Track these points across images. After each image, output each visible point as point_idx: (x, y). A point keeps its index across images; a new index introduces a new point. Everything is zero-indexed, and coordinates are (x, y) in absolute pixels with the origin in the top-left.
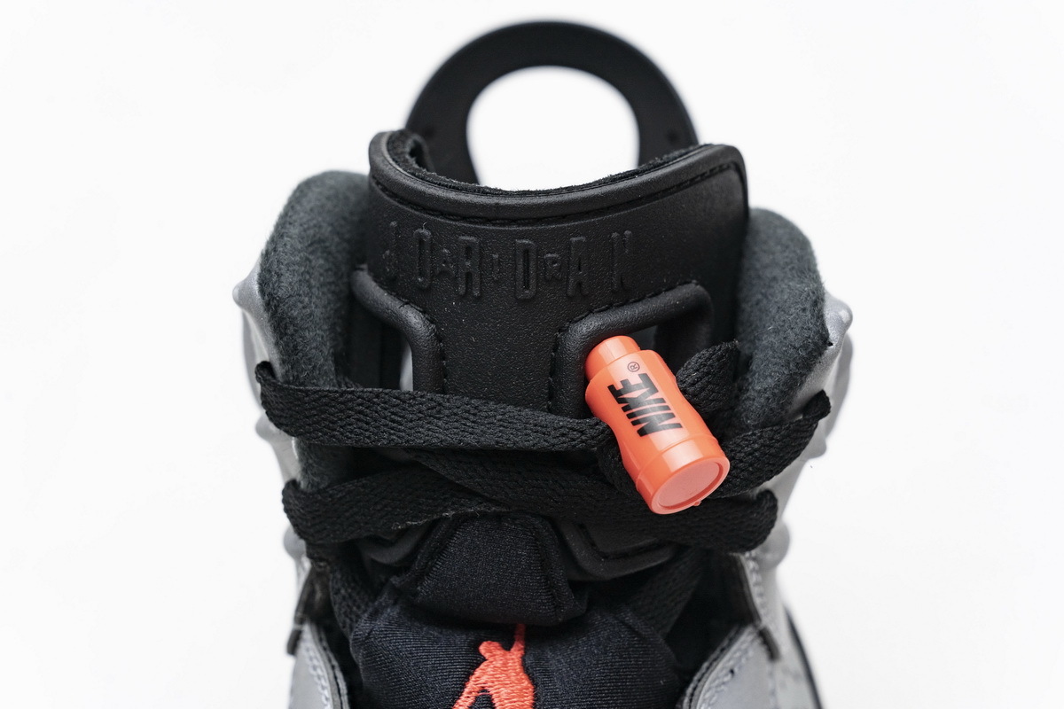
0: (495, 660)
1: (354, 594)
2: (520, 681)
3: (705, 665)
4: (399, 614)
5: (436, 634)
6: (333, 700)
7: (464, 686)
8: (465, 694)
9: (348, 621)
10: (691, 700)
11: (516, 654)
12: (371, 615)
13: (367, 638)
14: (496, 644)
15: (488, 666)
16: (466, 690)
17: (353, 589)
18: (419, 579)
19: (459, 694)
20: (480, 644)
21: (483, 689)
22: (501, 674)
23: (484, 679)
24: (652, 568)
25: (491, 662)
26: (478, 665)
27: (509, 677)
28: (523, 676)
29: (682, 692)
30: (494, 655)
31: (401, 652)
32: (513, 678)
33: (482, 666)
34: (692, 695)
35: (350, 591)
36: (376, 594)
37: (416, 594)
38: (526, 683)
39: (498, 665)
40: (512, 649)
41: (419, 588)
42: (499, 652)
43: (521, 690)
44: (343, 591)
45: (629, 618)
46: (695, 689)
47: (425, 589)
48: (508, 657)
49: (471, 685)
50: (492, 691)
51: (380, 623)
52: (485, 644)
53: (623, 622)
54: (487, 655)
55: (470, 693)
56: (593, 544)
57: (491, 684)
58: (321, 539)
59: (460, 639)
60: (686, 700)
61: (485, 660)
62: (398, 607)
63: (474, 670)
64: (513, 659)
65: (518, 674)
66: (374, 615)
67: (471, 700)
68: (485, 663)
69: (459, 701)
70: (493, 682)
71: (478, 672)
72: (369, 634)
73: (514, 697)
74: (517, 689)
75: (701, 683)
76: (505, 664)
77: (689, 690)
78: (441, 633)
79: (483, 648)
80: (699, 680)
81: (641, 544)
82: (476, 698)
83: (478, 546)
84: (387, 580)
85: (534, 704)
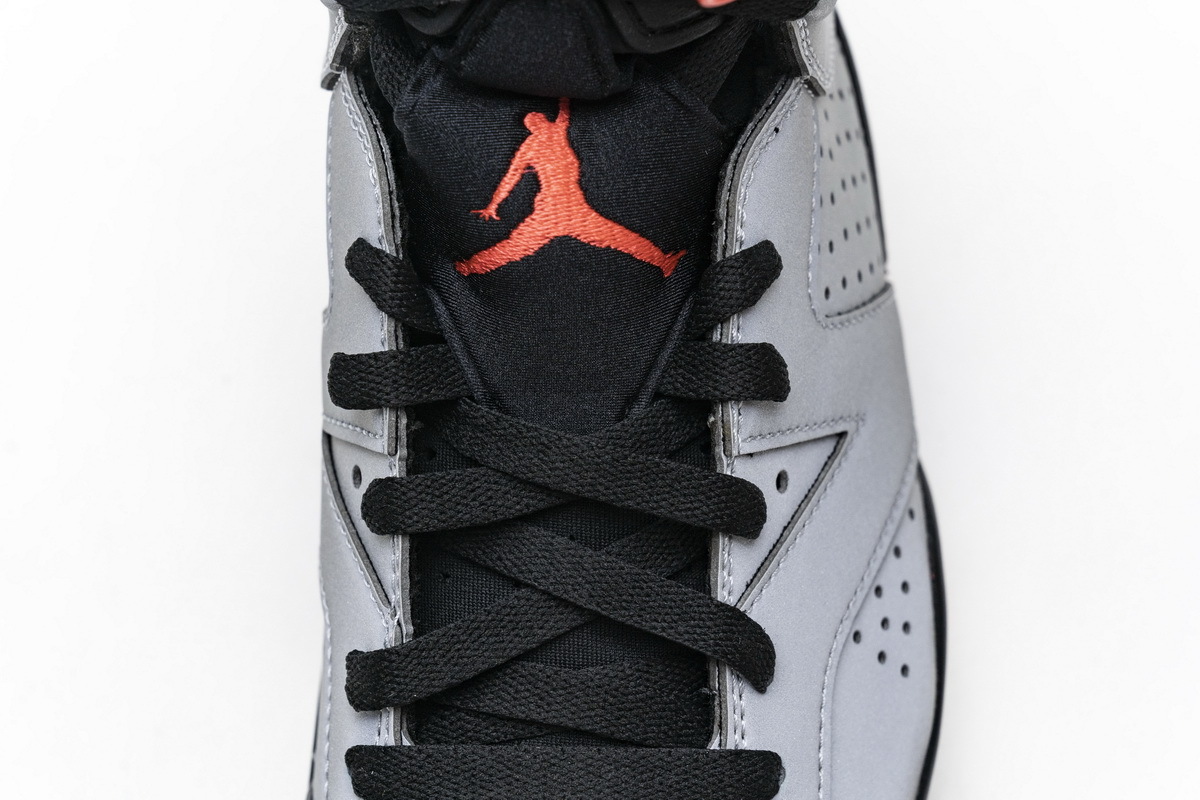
0: (540, 134)
1: (395, 59)
2: (565, 156)
3: (750, 125)
4: (442, 85)
5: (480, 106)
6: (378, 165)
7: (509, 163)
8: (511, 171)
9: (389, 87)
10: (735, 167)
11: (561, 125)
12: (414, 86)
13: (411, 112)
14: (541, 115)
15: (533, 140)
16: (512, 167)
17: (394, 52)
18: (463, 54)
19: (505, 171)
20: (524, 116)
21: (529, 167)
22: (547, 149)
23: (530, 154)
24: (700, 38)
25: (536, 136)
26: (524, 139)
27: (554, 152)
28: (568, 151)
29: (726, 158)
30: (540, 128)
31: (446, 127)
32: (558, 154)
33: (527, 141)
34: (736, 162)
35: (391, 55)
36: (419, 59)
37: (460, 68)
38: (571, 158)
39: (543, 139)
40: (558, 120)
41: (463, 63)
42: (545, 125)
43: (566, 166)
44: (384, 56)
45: (675, 89)
46: (739, 155)
47: (468, 64)
48: (553, 129)
49: (517, 163)
50: (538, 168)
51: (424, 96)
52: (529, 116)
53: (669, 94)
54: (532, 129)
55: (516, 170)
56: (640, 20)
57: (536, 160)
58: (360, 7)
59: (505, 112)
60: (730, 167)
61: (530, 134)
62: (440, 77)
63: (520, 145)
64: (558, 132)
65: (563, 148)
66: (418, 86)
67: (517, 178)
68: (531, 138)
69: (505, 179)
70: (538, 158)
71: (523, 148)
72: (413, 107)
73: (559, 173)
74: (562, 165)
75: (745, 149)
76: (550, 138)
77: (733, 156)
78: (485, 105)
79: (527, 121)
80: (744, 146)
81: (689, 16)
82: (523, 175)
83: (522, 26)
84: (429, 48)
85: (580, 180)
